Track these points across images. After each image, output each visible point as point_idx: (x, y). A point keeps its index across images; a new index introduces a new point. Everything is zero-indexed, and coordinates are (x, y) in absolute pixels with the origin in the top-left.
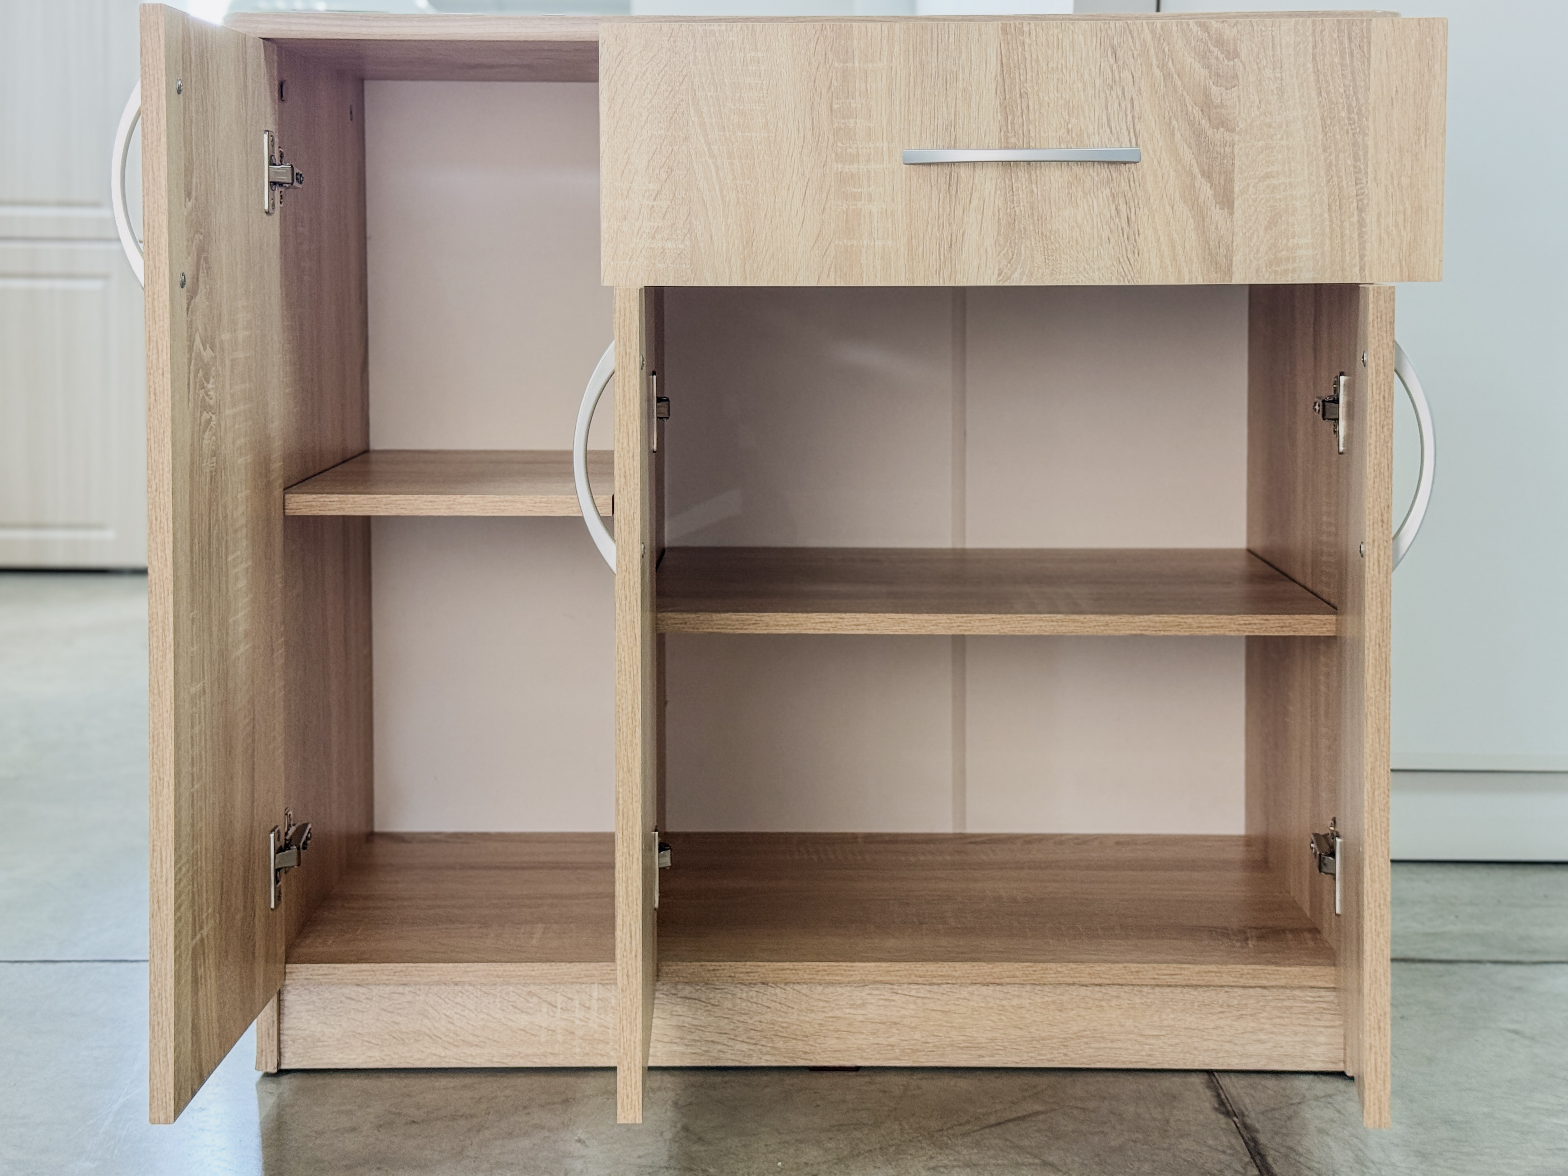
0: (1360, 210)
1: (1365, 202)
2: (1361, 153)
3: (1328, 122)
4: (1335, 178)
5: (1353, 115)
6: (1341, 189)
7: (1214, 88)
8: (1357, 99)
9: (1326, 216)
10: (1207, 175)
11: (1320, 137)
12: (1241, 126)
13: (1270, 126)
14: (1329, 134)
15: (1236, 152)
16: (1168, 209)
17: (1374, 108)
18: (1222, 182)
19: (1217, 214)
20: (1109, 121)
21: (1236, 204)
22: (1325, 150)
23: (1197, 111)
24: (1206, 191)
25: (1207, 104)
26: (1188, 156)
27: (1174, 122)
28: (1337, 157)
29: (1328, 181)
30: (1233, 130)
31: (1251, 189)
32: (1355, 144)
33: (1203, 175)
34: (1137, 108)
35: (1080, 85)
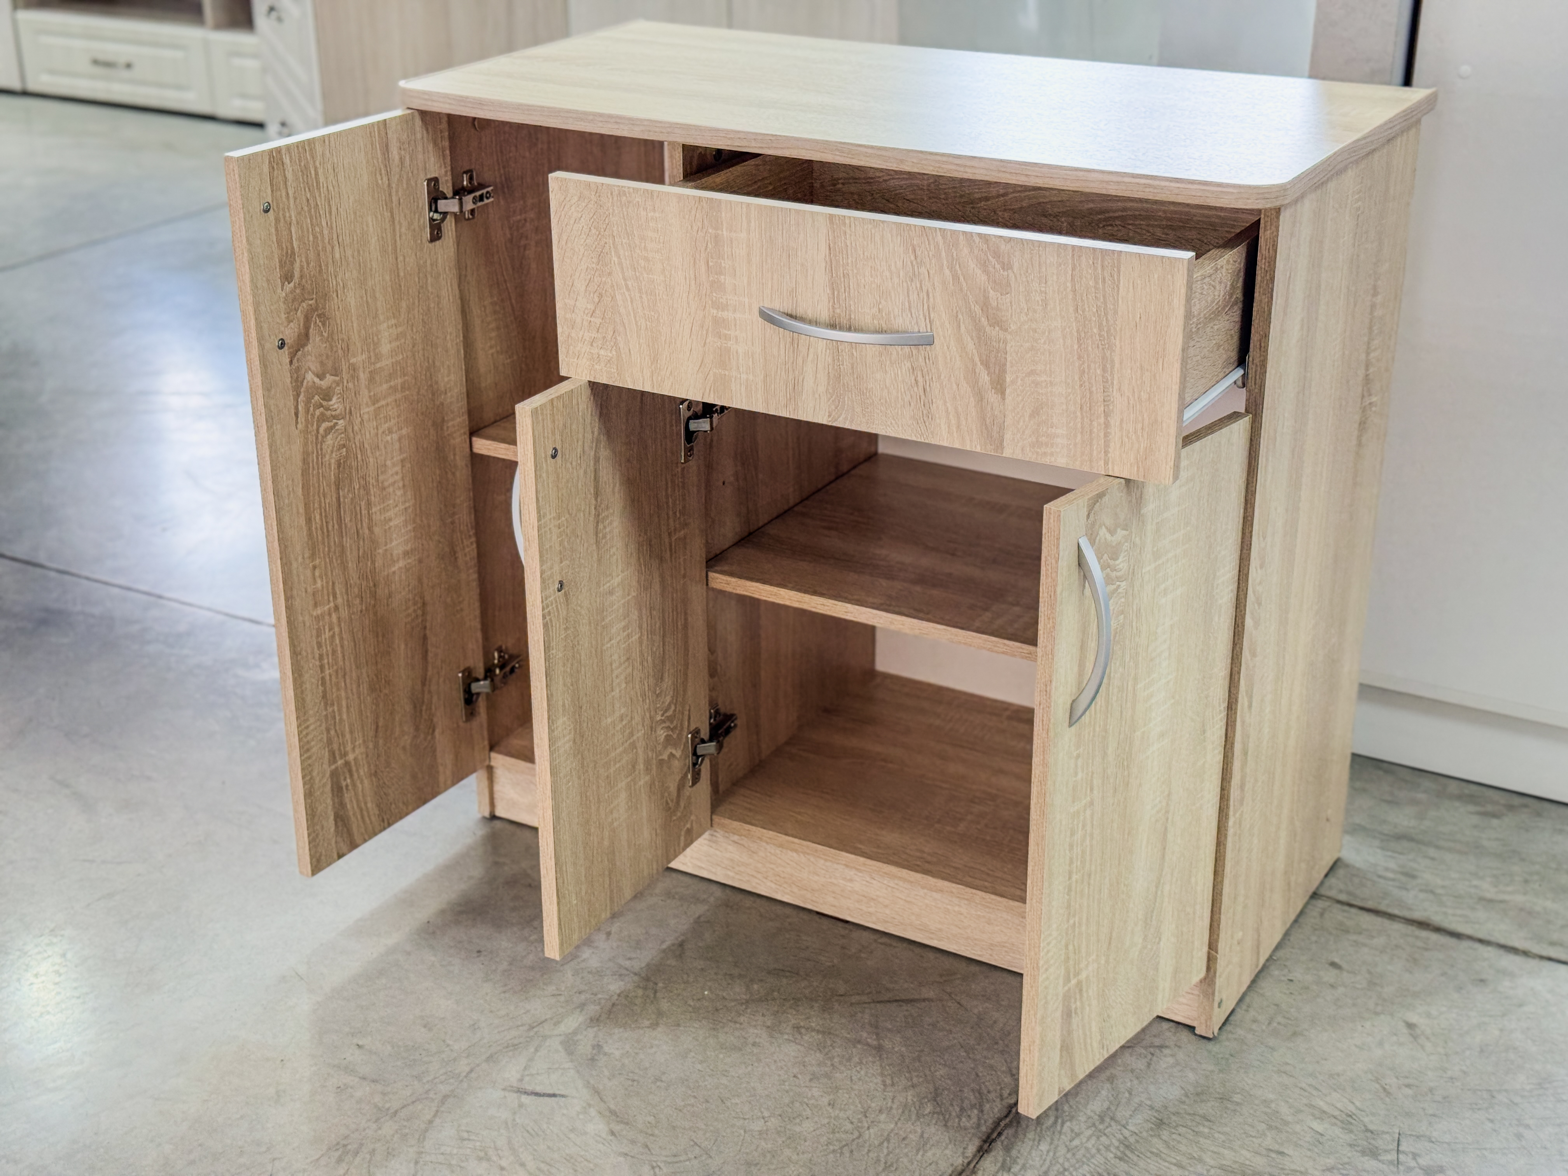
0: (1107, 414)
1: (1111, 408)
2: (1108, 366)
3: (1083, 335)
4: (1087, 384)
5: (1103, 333)
6: (1091, 393)
7: (991, 291)
8: (1107, 319)
9: (1079, 414)
10: (986, 365)
11: (1076, 347)
12: (1013, 328)
13: (1035, 331)
14: (1083, 346)
15: (1008, 348)
16: (955, 386)
17: (1121, 330)
18: (997, 371)
19: (992, 397)
20: (910, 307)
21: (1008, 391)
22: (1079, 358)
23: (977, 309)
24: (985, 378)
25: (985, 305)
26: (971, 346)
27: (960, 316)
28: (1089, 366)
29: (1081, 386)
30: (1006, 330)
31: (1019, 382)
32: (1104, 358)
33: (981, 364)
34: (931, 299)
35: (888, 274)
